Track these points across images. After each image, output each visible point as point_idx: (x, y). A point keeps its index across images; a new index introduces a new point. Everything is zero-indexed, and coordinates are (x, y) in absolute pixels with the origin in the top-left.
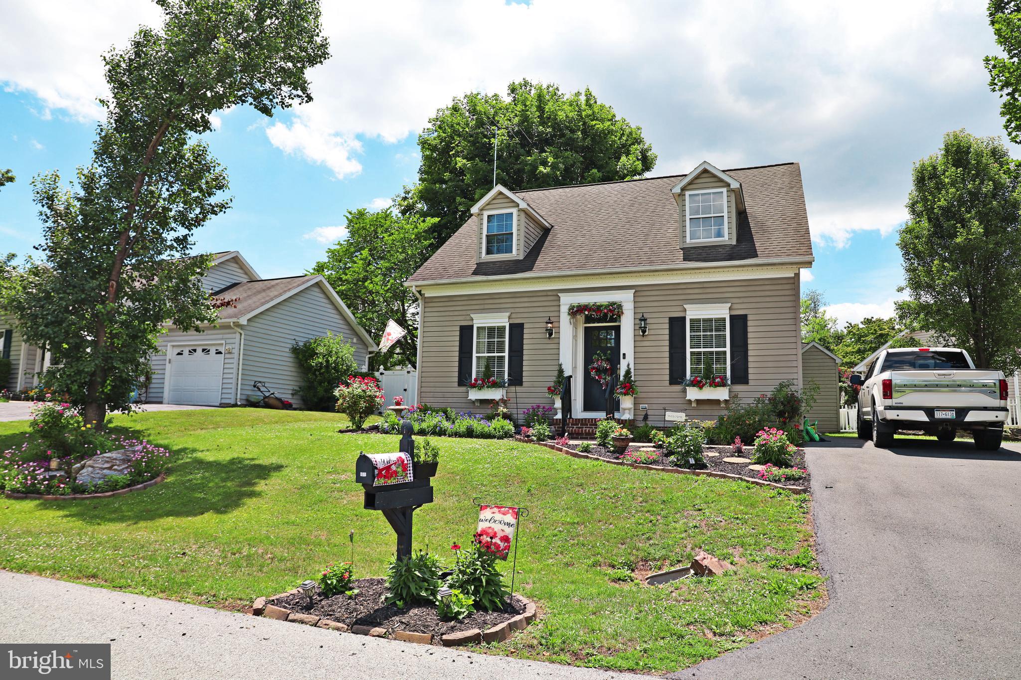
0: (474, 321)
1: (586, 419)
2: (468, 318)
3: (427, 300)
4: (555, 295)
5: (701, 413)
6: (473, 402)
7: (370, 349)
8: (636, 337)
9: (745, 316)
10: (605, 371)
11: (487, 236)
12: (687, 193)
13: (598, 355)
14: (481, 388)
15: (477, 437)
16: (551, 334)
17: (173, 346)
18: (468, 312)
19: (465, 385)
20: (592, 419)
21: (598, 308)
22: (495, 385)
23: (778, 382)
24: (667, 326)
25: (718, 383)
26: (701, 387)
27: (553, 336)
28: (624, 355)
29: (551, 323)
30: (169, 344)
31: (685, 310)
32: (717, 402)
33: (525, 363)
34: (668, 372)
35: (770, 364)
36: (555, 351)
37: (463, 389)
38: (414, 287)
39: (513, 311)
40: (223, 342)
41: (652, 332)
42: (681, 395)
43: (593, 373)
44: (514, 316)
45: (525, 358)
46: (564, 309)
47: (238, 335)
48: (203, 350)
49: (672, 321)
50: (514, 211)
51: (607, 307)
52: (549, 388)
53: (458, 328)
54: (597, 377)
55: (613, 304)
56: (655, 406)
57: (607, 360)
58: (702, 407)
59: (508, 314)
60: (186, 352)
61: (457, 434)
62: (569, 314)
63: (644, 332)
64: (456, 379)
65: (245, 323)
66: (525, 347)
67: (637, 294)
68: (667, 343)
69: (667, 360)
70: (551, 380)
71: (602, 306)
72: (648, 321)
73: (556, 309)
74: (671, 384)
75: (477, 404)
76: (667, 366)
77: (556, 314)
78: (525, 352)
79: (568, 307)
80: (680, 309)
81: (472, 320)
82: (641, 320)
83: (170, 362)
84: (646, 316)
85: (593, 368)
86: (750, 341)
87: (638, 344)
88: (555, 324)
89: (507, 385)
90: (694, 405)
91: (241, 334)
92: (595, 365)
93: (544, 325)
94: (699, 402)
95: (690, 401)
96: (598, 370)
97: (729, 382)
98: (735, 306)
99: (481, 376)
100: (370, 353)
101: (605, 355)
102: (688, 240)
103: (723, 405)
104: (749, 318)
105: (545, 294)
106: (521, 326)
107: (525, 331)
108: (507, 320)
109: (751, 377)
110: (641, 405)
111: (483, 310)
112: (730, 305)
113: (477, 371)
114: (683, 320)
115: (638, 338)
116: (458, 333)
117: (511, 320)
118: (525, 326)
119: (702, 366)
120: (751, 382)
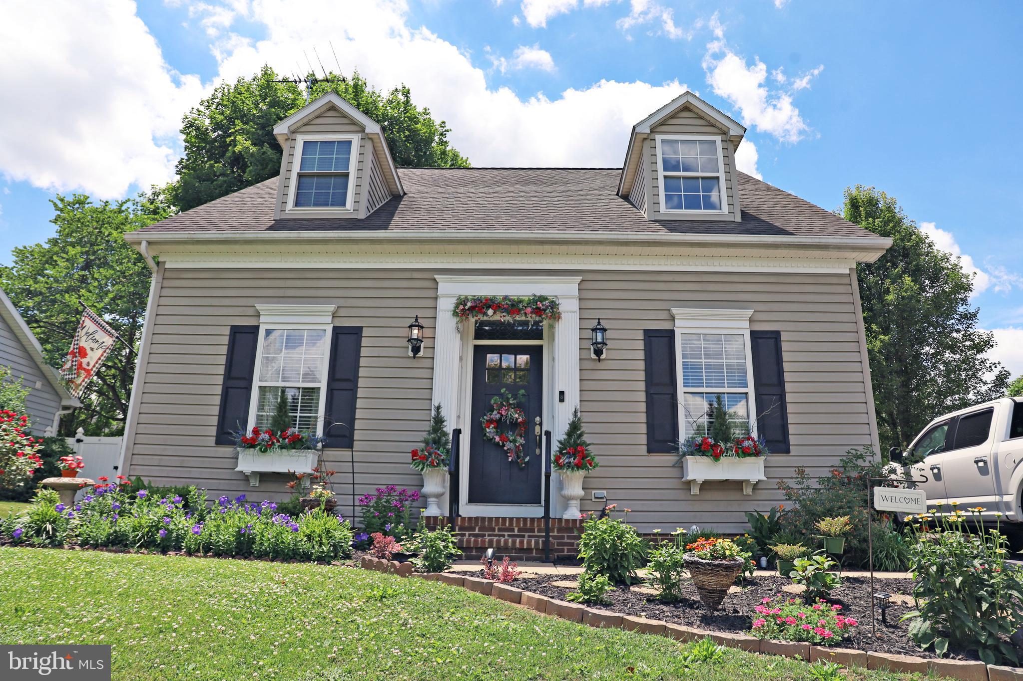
0: (262, 319)
1: (490, 519)
2: (250, 311)
3: (167, 275)
4: (430, 278)
5: (709, 506)
6: (246, 478)
7: (64, 402)
8: (583, 361)
9: (777, 334)
10: (514, 425)
11: (300, 176)
12: (659, 138)
13: (501, 395)
14: (266, 448)
15: (262, 556)
16: (416, 350)
18: (250, 302)
19: (233, 443)
20: (504, 519)
21: (513, 306)
22: (297, 443)
23: (843, 451)
24: (641, 345)
25: (748, 448)
26: (716, 457)
27: (421, 354)
28: (562, 393)
29: (421, 327)
31: (673, 319)
32: (738, 485)
33: (359, 403)
34: (643, 428)
35: (823, 419)
36: (425, 383)
37: (227, 451)
38: (144, 244)
39: (342, 302)
41: (613, 355)
42: (674, 472)
43: (490, 431)
44: (342, 312)
46: (446, 305)
49: (650, 335)
50: (355, 139)
51: (530, 303)
52: (414, 453)
53: (227, 331)
54: (497, 439)
55: (542, 299)
56: (621, 494)
57: (518, 407)
58: (709, 495)
59: (332, 308)
61: (210, 549)
62: (455, 314)
63: (598, 352)
64: (213, 431)
66: (362, 372)
67: (586, 285)
68: (642, 376)
69: (643, 407)
70: (418, 437)
71: (521, 301)
72: (609, 334)
73: (429, 303)
74: (650, 451)
75: (255, 482)
76: (643, 418)
77: (429, 313)
78: (361, 382)
79: (454, 301)
80: (664, 315)
81: (258, 316)
82: (594, 330)
84: (604, 324)
85: (491, 421)
87: (588, 375)
88: (427, 332)
89: (320, 445)
90: (695, 490)
92: (495, 415)
93: (405, 332)
94: (707, 485)
95: (689, 483)
96: (499, 424)
98: (760, 317)
99: (267, 425)
101: (515, 396)
102: (663, 208)
103: (748, 491)
104: (784, 336)
105: (408, 275)
106: (357, 332)
107: (364, 342)
108: (329, 319)
109: (792, 440)
110: (594, 492)
111: (281, 299)
112: (750, 312)
113: (258, 416)
114: (670, 335)
115: (588, 365)
116: (226, 340)
117: (336, 319)
118: (365, 333)
119: (706, 420)
120: (794, 450)
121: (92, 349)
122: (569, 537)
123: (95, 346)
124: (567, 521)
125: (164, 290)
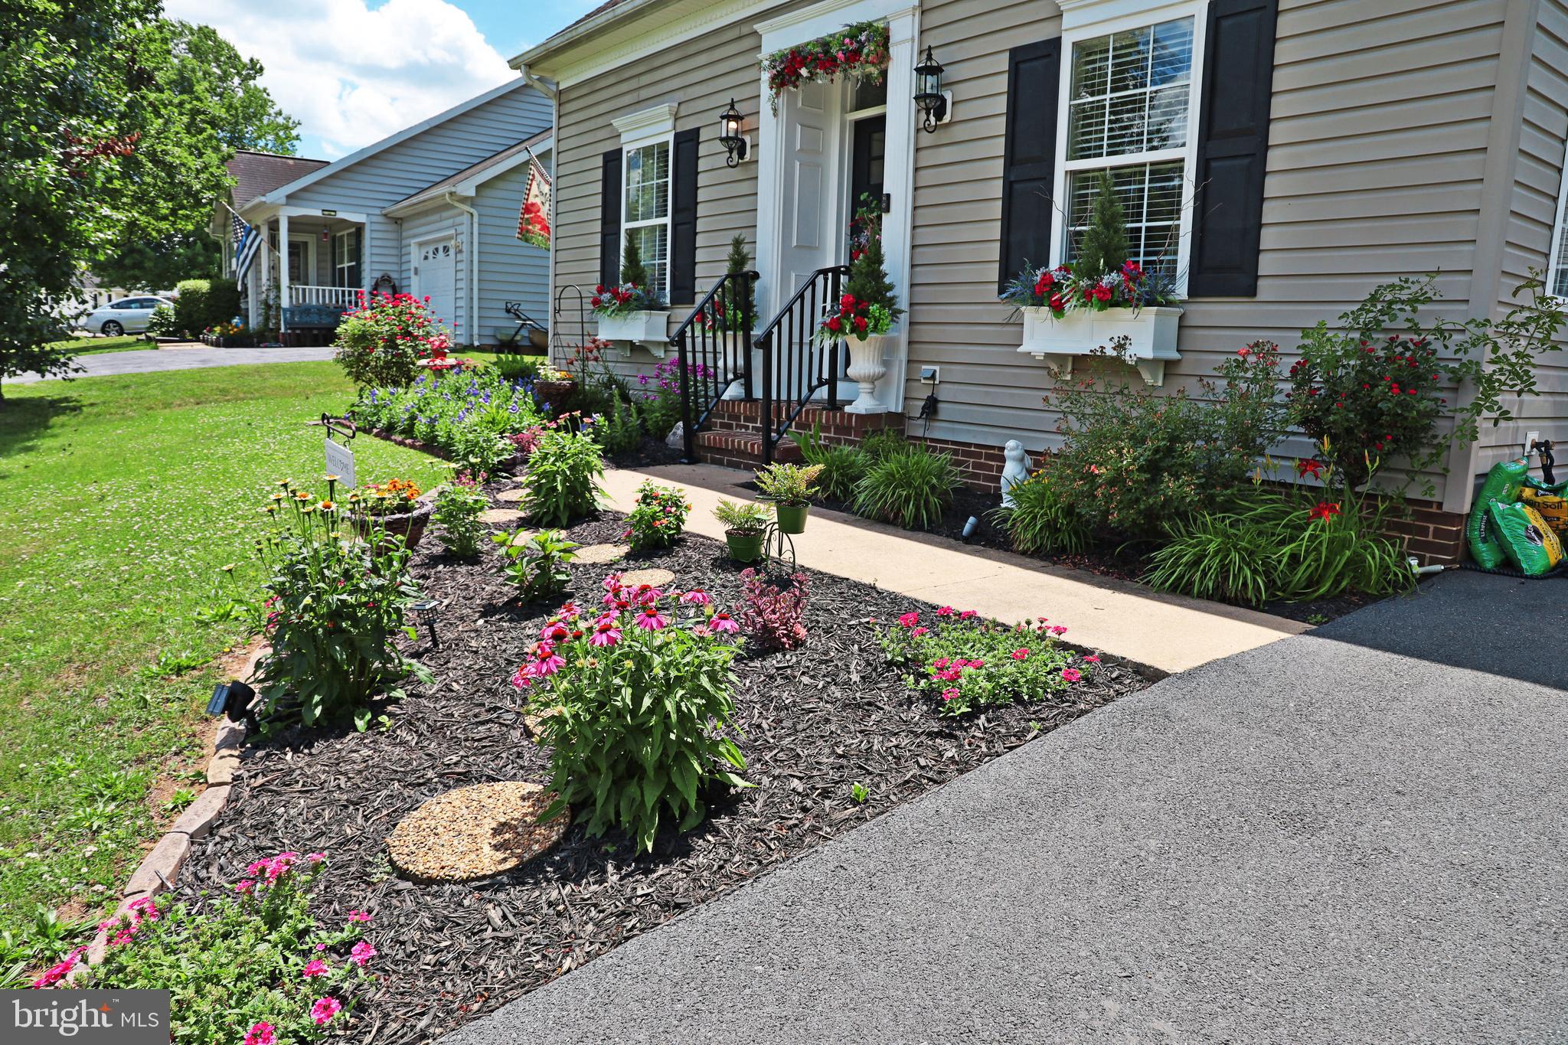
0: (624, 138)
2: (614, 131)
8: (920, 134)
16: (743, 153)
17: (421, 245)
21: (826, 52)
22: (648, 303)
24: (1003, 84)
26: (1059, 308)
27: (746, 158)
28: (889, 199)
29: (737, 118)
30: (413, 241)
31: (1058, 15)
33: (699, 241)
34: (996, 251)
36: (751, 202)
38: (523, 69)
39: (681, 96)
40: (453, 232)
41: (964, 112)
44: (682, 110)
45: (699, 227)
46: (766, 72)
47: (466, 218)
48: (445, 247)
49: (1019, 60)
51: (841, 41)
53: (601, 161)
55: (860, 30)
56: (957, 373)
59: (672, 109)
60: (431, 255)
62: (772, 84)
63: (939, 111)
65: (472, 193)
66: (700, 196)
68: (1002, 146)
69: (996, 210)
72: (952, 74)
75: (624, 352)
76: (995, 231)
80: (1043, 12)
81: (621, 135)
82: (925, 72)
83: (416, 273)
85: (859, 248)
86: (1278, 107)
87: (927, 158)
89: (668, 303)
90: (1062, 372)
91: (472, 215)
97: (1181, 289)
103: (1155, 378)
105: (735, 33)
106: (695, 137)
107: (700, 151)
108: (669, 124)
109: (1266, 265)
110: (924, 367)
111: (637, 106)
114: (1052, 51)
115: (926, 139)
116: (601, 174)
117: (679, 122)
118: (704, 135)
119: (1144, 225)
120: (1266, 289)
123: (543, 199)
125: (562, 119)
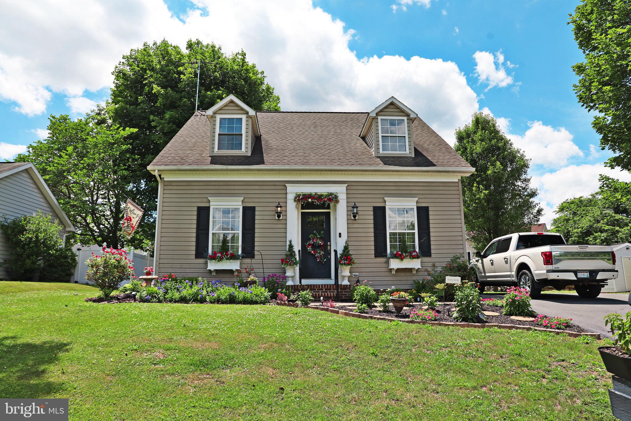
0: (211, 203)
1: (314, 285)
2: (205, 200)
3: (166, 184)
4: (283, 185)
5: (399, 278)
6: (211, 272)
7: (67, 229)
8: (349, 220)
9: (427, 208)
10: (319, 246)
11: (219, 135)
12: (380, 118)
13: (314, 234)
14: (221, 259)
15: (239, 303)
16: (279, 216)
18: (205, 196)
20: (319, 285)
21: (319, 197)
22: (233, 257)
23: (452, 255)
24: (372, 213)
25: (414, 255)
26: (402, 259)
27: (281, 218)
28: (340, 234)
29: (281, 207)
31: (385, 202)
32: (410, 270)
33: (256, 239)
34: (373, 248)
35: (445, 243)
36: (283, 230)
37: (202, 261)
38: (156, 171)
39: (246, 196)
41: (361, 217)
42: (385, 265)
43: (309, 248)
44: (246, 200)
45: (256, 235)
46: (291, 197)
49: (376, 209)
50: (244, 117)
51: (326, 196)
52: (282, 260)
53: (196, 209)
54: (312, 252)
55: (331, 194)
56: (364, 274)
57: (321, 239)
58: (399, 274)
59: (241, 199)
61: (218, 301)
62: (295, 201)
63: (355, 217)
64: (194, 252)
66: (256, 226)
67: (349, 188)
68: (372, 226)
69: (373, 239)
70: (282, 254)
71: (322, 195)
72: (359, 209)
73: (283, 196)
74: (376, 256)
75: (214, 274)
76: (373, 243)
77: (283, 200)
78: (256, 230)
79: (294, 195)
80: (382, 200)
81: (209, 202)
82: (353, 207)
84: (357, 205)
85: (309, 245)
86: (431, 226)
87: (350, 226)
88: (283, 209)
89: (241, 258)
90: (394, 272)
92: (311, 242)
93: (275, 208)
94: (399, 270)
95: (391, 270)
96: (314, 246)
97: (419, 255)
98: (421, 200)
100: (69, 232)
101: (320, 234)
102: (381, 151)
103: (414, 272)
104: (430, 209)
105: (273, 183)
106: (253, 209)
107: (257, 213)
108: (241, 203)
109: (432, 251)
110: (354, 273)
111: (219, 195)
112: (417, 199)
113: (213, 245)
114: (384, 208)
115: (350, 222)
116: (195, 213)
117: (244, 203)
118: (257, 209)
119: (398, 244)
120: (433, 256)
121: (134, 218)
122: (345, 292)
123: (135, 216)
124: (344, 285)
